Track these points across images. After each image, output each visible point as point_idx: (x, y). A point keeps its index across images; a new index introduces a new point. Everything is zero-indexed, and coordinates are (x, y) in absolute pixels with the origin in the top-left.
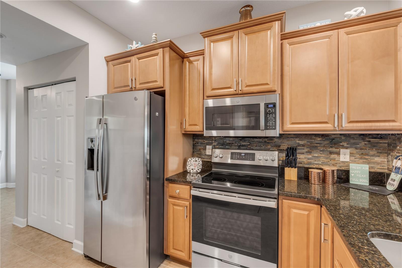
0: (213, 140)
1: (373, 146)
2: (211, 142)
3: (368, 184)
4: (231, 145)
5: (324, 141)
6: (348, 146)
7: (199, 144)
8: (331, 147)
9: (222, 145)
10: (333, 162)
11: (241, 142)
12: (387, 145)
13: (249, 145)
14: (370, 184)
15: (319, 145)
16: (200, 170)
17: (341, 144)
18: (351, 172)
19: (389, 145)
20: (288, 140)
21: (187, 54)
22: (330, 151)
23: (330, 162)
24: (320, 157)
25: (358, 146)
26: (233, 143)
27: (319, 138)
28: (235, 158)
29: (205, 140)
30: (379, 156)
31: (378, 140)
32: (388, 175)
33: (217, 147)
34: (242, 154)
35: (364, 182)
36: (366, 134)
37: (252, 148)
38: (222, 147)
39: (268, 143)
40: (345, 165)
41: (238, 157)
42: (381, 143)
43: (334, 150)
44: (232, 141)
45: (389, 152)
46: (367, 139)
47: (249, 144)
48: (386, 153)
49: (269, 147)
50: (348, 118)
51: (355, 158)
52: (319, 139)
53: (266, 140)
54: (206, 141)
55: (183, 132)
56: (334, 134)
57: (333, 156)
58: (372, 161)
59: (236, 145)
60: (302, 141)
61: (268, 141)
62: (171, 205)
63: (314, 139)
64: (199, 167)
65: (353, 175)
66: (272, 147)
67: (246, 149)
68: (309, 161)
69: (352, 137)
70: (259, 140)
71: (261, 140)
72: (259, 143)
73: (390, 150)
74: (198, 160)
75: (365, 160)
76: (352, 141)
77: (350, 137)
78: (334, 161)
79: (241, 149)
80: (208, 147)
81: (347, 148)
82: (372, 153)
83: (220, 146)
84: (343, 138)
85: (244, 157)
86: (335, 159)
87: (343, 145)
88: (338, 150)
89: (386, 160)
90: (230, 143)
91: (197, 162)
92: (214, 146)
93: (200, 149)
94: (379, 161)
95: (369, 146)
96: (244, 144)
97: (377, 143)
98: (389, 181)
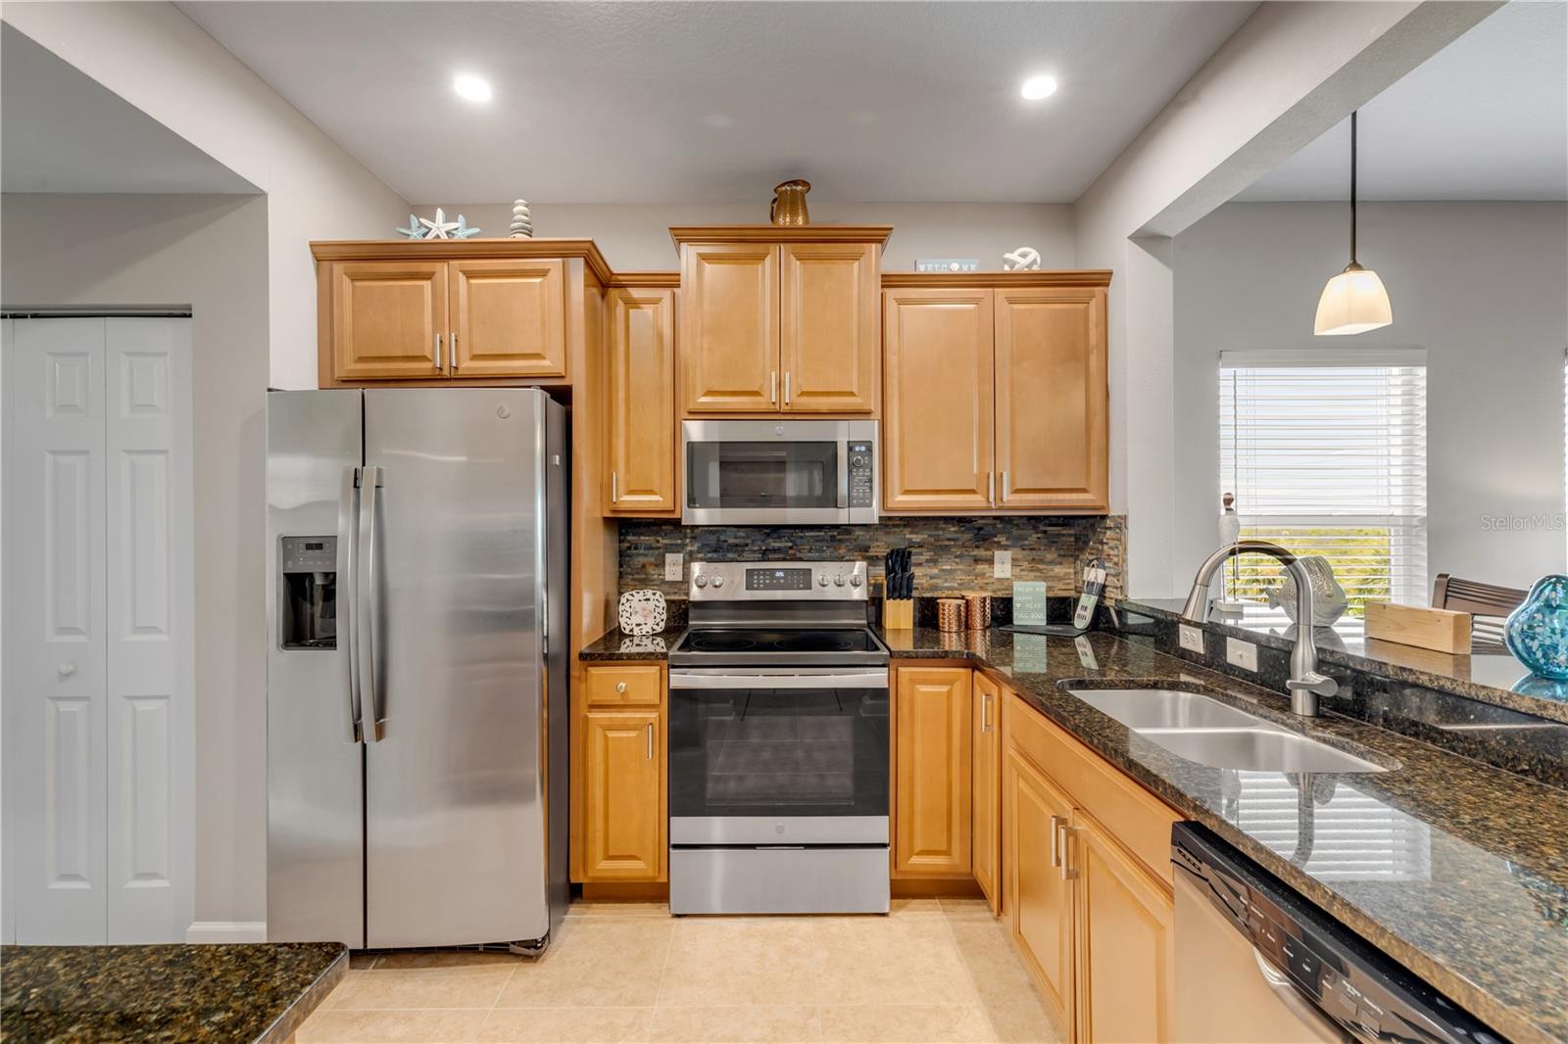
0: (686, 537)
1: (1052, 541)
2: (680, 541)
3: (1045, 623)
4: (740, 549)
5: (963, 532)
6: (1008, 543)
7: (642, 551)
8: (977, 547)
9: (715, 551)
10: (980, 581)
11: (770, 540)
12: (1073, 539)
13: (791, 548)
14: (1048, 624)
15: (952, 543)
16: (662, 624)
17: (996, 539)
18: (1015, 599)
19: (1077, 538)
20: (887, 533)
21: (620, 278)
22: (975, 556)
23: (976, 581)
24: (955, 570)
25: (1026, 542)
26: (747, 545)
27: (954, 526)
28: (759, 584)
29: (659, 538)
30: (1061, 563)
31: (1060, 528)
32: (1077, 601)
33: (701, 555)
34: (778, 574)
35: (1038, 619)
36: (1040, 517)
37: (798, 555)
38: (715, 555)
39: (840, 541)
40: (1003, 587)
41: (768, 581)
42: (1064, 535)
43: (982, 553)
44: (743, 538)
45: (1077, 553)
46: (1042, 528)
47: (790, 544)
48: (1072, 556)
49: (842, 551)
50: (1012, 482)
51: (1022, 570)
52: (953, 529)
53: (835, 533)
54: (665, 541)
55: (608, 515)
56: (983, 517)
57: (980, 567)
58: (1050, 574)
59: (756, 548)
60: (917, 533)
61: (838, 537)
62: (599, 731)
63: (943, 529)
64: (658, 616)
65: (1018, 605)
66: (849, 550)
67: (784, 560)
68: (934, 581)
69: (1015, 522)
70: (816, 534)
71: (822, 534)
72: (817, 541)
73: (1078, 549)
74: (652, 597)
75: (1038, 574)
76: (1015, 532)
77: (1012, 523)
78: (983, 578)
79: (769, 560)
80: (669, 557)
81: (1006, 548)
82: (1049, 556)
83: (709, 552)
84: (999, 526)
85: (782, 581)
86: (984, 574)
87: (999, 542)
88: (989, 553)
89: (1072, 571)
90: (737, 545)
91: (651, 604)
92: (691, 553)
93: (644, 566)
94: (1062, 575)
95: (1045, 541)
96: (777, 545)
97: (1059, 535)
98: (1079, 611)
